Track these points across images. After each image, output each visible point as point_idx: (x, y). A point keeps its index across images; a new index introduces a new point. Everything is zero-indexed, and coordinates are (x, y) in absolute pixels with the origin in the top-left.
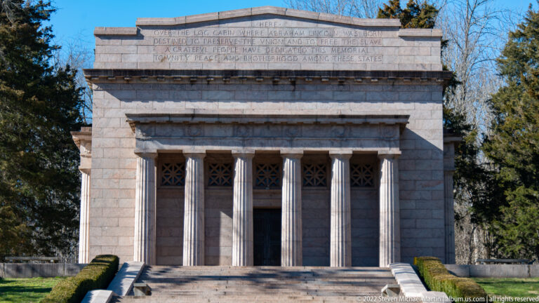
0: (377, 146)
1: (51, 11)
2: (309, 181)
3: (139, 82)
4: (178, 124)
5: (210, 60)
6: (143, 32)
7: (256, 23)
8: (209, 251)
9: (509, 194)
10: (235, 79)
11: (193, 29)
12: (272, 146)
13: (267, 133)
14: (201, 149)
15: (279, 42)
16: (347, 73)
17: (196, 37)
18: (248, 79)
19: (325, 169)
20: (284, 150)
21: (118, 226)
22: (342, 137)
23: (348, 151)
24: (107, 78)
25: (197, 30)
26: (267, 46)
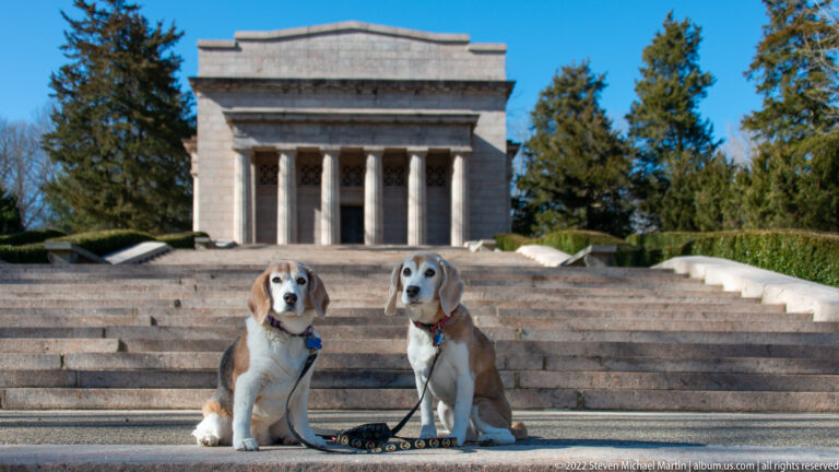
0: (449, 145)
2: (389, 181)
3: (239, 90)
4: (271, 122)
5: (302, 71)
6: (242, 45)
7: (342, 37)
10: (323, 88)
11: (285, 42)
13: (351, 131)
14: (292, 146)
15: (363, 54)
16: (423, 82)
17: (288, 50)
18: (335, 88)
20: (367, 147)
23: (424, 148)
24: (209, 86)
25: (290, 43)
26: (352, 59)
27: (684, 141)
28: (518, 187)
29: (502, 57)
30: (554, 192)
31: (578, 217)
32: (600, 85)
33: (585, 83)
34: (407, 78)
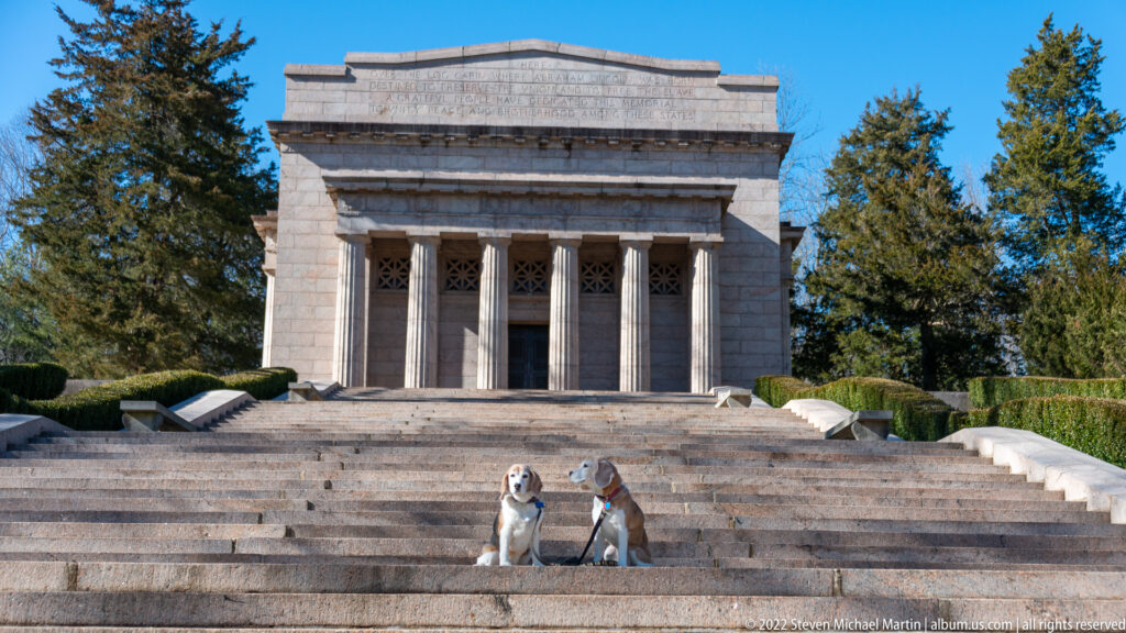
0: (688, 231)
1: (247, 86)
2: (589, 286)
3: (348, 142)
4: (400, 193)
5: (451, 113)
6: (355, 72)
7: (516, 62)
10: (486, 140)
11: (426, 70)
12: (536, 228)
13: (529, 208)
14: (433, 230)
15: (549, 90)
16: (645, 132)
17: (431, 80)
18: (504, 140)
19: (611, 270)
20: (553, 234)
21: (313, 345)
22: (637, 216)
23: (648, 236)
24: (301, 135)
25: (432, 71)
26: (532, 96)
27: (1082, 218)
28: (808, 290)
29: (773, 96)
30: (865, 300)
31: (908, 342)
32: (939, 129)
33: (915, 125)
34: (621, 126)
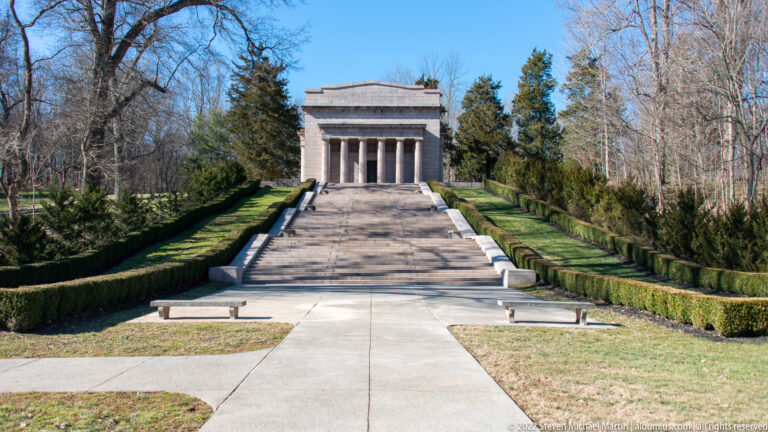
1: (287, 82)
2: (387, 151)
4: (338, 128)
5: (350, 102)
6: (324, 91)
7: (368, 87)
8: (350, 177)
9: (464, 155)
10: (360, 110)
11: (343, 90)
13: (372, 131)
14: (347, 138)
15: (377, 95)
16: (403, 107)
18: (365, 110)
19: (394, 145)
20: (378, 138)
21: (315, 167)
22: (400, 133)
23: (403, 138)
24: (310, 109)
26: (372, 97)
34: (396, 105)
